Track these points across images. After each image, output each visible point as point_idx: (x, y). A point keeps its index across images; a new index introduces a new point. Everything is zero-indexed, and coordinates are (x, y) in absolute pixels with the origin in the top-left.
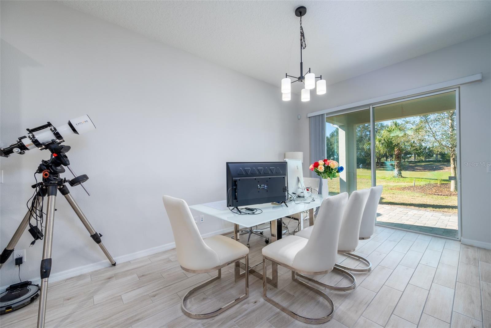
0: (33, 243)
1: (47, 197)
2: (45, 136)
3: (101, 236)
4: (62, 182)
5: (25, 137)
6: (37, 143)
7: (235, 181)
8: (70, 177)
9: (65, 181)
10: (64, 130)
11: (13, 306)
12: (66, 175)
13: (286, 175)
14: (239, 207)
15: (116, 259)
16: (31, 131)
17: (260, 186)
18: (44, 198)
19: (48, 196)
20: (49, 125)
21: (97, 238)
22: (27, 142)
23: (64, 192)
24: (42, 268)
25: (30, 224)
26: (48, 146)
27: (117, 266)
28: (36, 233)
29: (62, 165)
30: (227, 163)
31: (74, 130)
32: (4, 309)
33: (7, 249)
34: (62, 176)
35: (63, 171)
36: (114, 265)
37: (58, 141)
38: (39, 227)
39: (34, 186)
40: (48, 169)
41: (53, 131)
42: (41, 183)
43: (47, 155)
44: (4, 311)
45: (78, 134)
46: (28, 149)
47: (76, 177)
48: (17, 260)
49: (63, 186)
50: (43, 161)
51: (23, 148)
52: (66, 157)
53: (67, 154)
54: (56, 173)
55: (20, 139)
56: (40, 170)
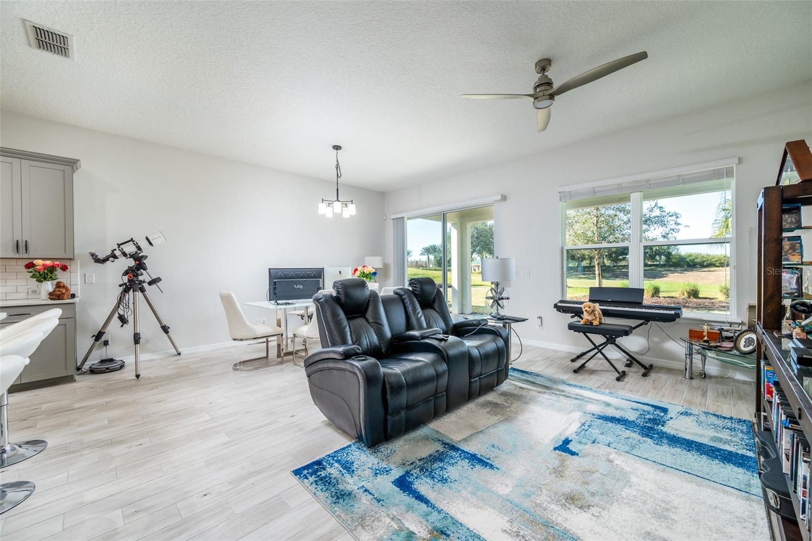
0: (122, 326)
1: (133, 294)
2: (130, 249)
3: (169, 328)
4: (141, 282)
5: (115, 250)
6: (125, 254)
7: (275, 282)
8: (148, 279)
9: (144, 282)
10: (143, 244)
11: (110, 368)
12: (144, 277)
13: (321, 278)
14: (278, 301)
15: (180, 350)
16: (119, 245)
17: (296, 286)
18: (130, 293)
19: (133, 292)
20: (132, 240)
21: (165, 329)
22: (117, 253)
23: (142, 290)
24: (134, 337)
25: (118, 313)
26: (132, 256)
27: (181, 357)
28: (123, 320)
29: (141, 270)
30: (269, 269)
31: (151, 244)
32: (104, 369)
33: (102, 331)
34: (140, 278)
35: (142, 274)
36: (179, 354)
37: (139, 251)
38: (126, 316)
39: (120, 286)
40: (133, 273)
41: (135, 245)
42: (125, 284)
43: (131, 263)
44: (104, 370)
45: (153, 246)
46: (118, 258)
47: (153, 278)
48: (104, 341)
49: (142, 286)
50: (129, 267)
51: (115, 257)
52: (145, 264)
53: (145, 261)
54: (137, 276)
55: (113, 251)
56: (126, 273)
